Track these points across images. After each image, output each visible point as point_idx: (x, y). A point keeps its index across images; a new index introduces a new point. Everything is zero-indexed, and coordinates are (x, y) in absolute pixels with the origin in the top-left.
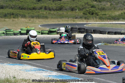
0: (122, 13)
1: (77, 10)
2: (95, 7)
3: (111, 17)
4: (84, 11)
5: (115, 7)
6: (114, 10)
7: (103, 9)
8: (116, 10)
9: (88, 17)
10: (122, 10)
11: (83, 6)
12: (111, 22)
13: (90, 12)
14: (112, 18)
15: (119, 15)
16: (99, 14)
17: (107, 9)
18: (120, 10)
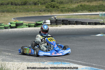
0: (78, 6)
1: (39, 4)
2: (55, 2)
3: (69, 10)
4: (47, 4)
5: (71, 1)
6: (71, 3)
7: (62, 3)
8: (73, 3)
9: (50, 10)
10: (78, 3)
11: (44, 1)
12: (72, 14)
13: (52, 6)
14: (71, 10)
15: (76, 7)
16: (60, 7)
17: (65, 3)
18: (76, 3)
